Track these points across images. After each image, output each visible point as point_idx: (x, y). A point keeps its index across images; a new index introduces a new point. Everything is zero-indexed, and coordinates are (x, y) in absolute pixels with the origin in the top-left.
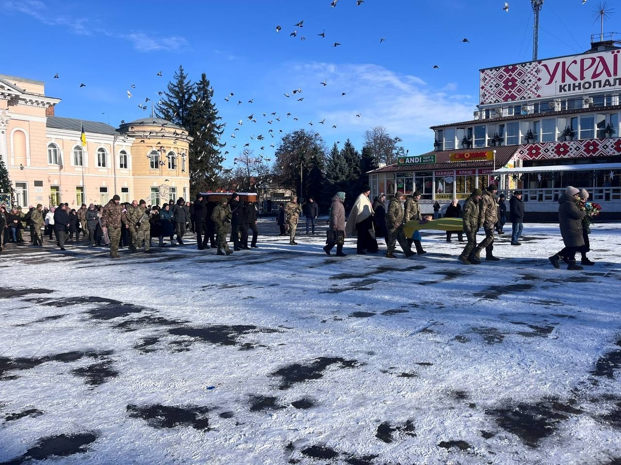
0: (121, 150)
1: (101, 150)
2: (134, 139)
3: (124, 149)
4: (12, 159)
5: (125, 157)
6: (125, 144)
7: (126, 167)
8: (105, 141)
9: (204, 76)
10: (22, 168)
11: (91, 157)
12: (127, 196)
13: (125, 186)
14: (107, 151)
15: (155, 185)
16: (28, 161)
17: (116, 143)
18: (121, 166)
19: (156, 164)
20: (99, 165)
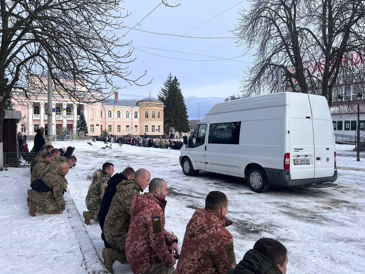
0: (135, 111)
1: (128, 111)
2: (140, 107)
3: (136, 111)
4: (90, 117)
5: (137, 114)
6: (136, 109)
7: (137, 118)
8: (128, 108)
9: (175, 77)
10: (92, 120)
11: (123, 115)
12: (137, 129)
13: (136, 125)
14: (130, 112)
15: (146, 125)
16: (95, 118)
17: (133, 109)
18: (135, 117)
19: (147, 116)
20: (126, 117)
